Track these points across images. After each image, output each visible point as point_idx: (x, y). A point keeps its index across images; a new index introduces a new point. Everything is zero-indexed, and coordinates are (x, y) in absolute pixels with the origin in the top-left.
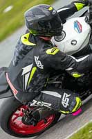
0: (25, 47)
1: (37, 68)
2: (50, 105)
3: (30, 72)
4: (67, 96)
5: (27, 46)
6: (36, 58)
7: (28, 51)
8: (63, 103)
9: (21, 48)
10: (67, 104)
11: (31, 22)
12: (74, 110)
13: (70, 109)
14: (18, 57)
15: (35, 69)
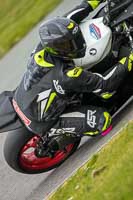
0: (41, 69)
1: (57, 93)
2: (74, 129)
3: (48, 98)
4: (92, 113)
5: (43, 68)
7: (45, 73)
8: (88, 123)
9: (36, 69)
10: (94, 123)
11: (46, 40)
12: (104, 128)
13: (99, 128)
15: (54, 95)
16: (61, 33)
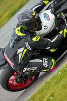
1: (27, 49)
2: (36, 68)
3: (23, 52)
4: (46, 60)
5: (20, 36)
6: (27, 44)
7: (21, 39)
8: (44, 65)
9: (16, 37)
10: (47, 65)
11: (21, 22)
13: (49, 67)
14: (14, 43)
16: (29, 18)
